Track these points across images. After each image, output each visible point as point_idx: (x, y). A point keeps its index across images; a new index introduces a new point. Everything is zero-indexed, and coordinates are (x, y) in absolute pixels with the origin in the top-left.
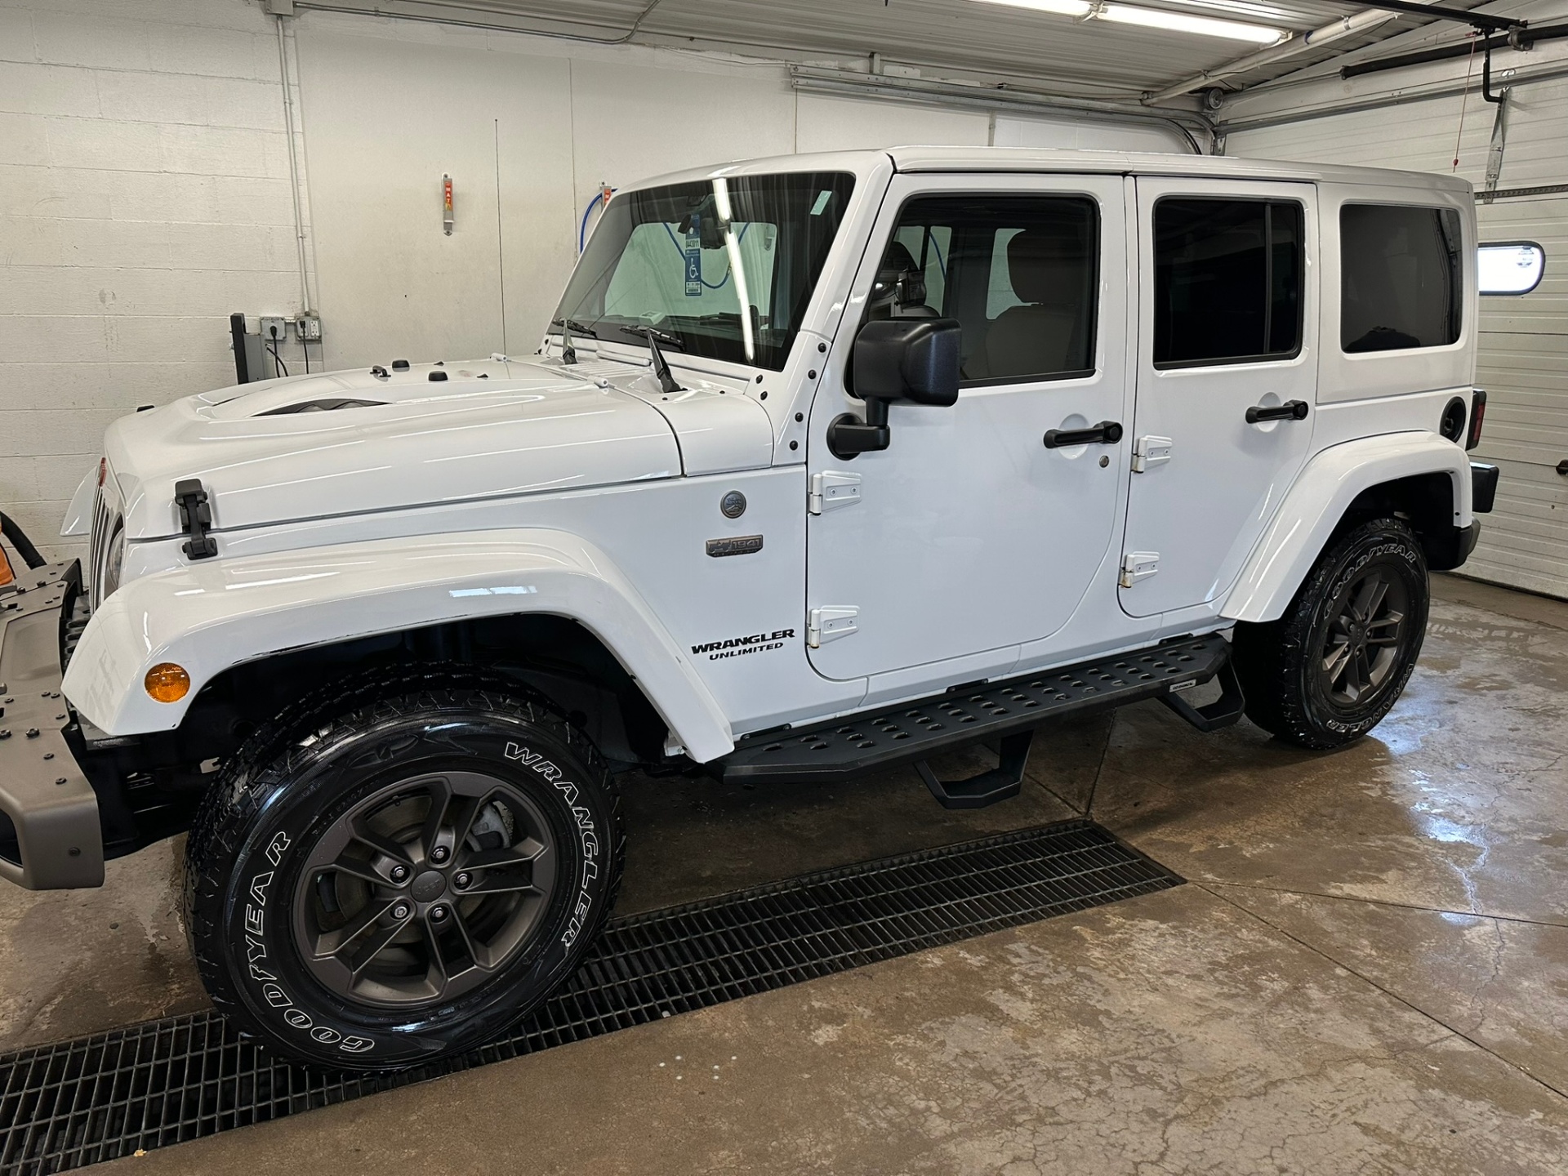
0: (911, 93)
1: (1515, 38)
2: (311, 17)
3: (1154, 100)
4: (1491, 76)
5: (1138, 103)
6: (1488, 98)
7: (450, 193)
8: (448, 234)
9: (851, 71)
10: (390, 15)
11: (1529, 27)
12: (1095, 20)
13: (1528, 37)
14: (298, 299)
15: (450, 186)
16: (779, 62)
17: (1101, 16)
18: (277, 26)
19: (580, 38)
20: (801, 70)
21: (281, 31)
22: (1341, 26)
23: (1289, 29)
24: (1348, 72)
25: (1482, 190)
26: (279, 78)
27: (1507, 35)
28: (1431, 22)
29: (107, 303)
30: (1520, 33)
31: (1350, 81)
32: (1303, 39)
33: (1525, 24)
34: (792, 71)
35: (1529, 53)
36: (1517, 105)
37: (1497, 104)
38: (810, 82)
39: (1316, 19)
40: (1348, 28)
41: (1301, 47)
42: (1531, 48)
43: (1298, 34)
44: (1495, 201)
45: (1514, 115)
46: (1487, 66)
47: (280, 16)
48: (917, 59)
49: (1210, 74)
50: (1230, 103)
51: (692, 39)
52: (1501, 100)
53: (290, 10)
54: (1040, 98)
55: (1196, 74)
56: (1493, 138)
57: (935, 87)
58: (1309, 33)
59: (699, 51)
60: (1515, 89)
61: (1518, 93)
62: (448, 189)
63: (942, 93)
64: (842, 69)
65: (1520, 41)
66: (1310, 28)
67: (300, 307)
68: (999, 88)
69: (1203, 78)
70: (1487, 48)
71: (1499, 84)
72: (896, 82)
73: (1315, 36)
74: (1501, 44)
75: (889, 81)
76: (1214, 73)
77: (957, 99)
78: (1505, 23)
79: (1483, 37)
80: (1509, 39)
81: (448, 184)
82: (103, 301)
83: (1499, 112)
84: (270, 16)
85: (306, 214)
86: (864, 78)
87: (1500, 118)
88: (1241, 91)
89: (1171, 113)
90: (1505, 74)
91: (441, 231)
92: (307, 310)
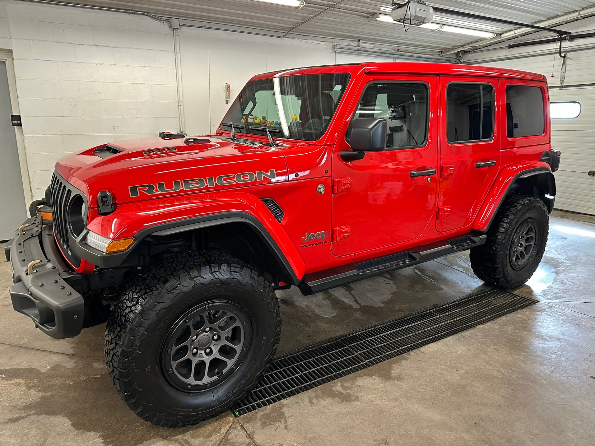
0: (371, 53)
1: (568, 38)
2: (184, 29)
3: (444, 54)
4: (562, 49)
5: (438, 55)
6: (561, 56)
7: (229, 90)
8: (227, 104)
9: (352, 46)
10: (210, 28)
11: (572, 34)
12: (439, 31)
13: (573, 38)
14: (179, 128)
15: (229, 87)
16: (330, 43)
17: (441, 30)
18: (173, 32)
19: (269, 36)
20: (338, 46)
21: (175, 34)
22: (512, 32)
23: (495, 33)
24: (511, 47)
25: (559, 85)
26: (174, 51)
27: (566, 37)
28: (538, 31)
29: (115, 130)
30: (570, 36)
31: (511, 49)
32: (499, 36)
33: (571, 33)
34: (335, 46)
35: (572, 42)
36: (569, 58)
37: (563, 58)
38: (341, 50)
39: (504, 30)
40: (515, 33)
41: (499, 39)
42: (573, 41)
43: (497, 34)
44: (563, 89)
45: (568, 62)
46: (561, 46)
47: (174, 29)
48: (372, 41)
49: (464, 47)
50: (467, 55)
51: (304, 36)
52: (564, 57)
53: (178, 26)
54: (410, 54)
55: (459, 47)
56: (562, 69)
57: (378, 51)
58: (501, 34)
59: (306, 40)
60: (568, 53)
61: (569, 55)
62: (228, 88)
63: (381, 53)
64: (349, 45)
65: (570, 39)
66: (501, 33)
67: (179, 129)
68: (397, 51)
69: (462, 48)
70: (561, 40)
71: (564, 52)
72: (367, 50)
73: (503, 36)
74: (564, 39)
75: (364, 49)
76: (466, 46)
77: (385, 55)
78: (565, 33)
79: (559, 37)
80: (566, 38)
81: (228, 86)
82: (114, 129)
83: (564, 61)
84: (171, 29)
85: (181, 97)
86: (357, 48)
87: (564, 62)
88: (471, 51)
89: (449, 59)
90: (565, 49)
91: (225, 103)
92: (181, 131)
